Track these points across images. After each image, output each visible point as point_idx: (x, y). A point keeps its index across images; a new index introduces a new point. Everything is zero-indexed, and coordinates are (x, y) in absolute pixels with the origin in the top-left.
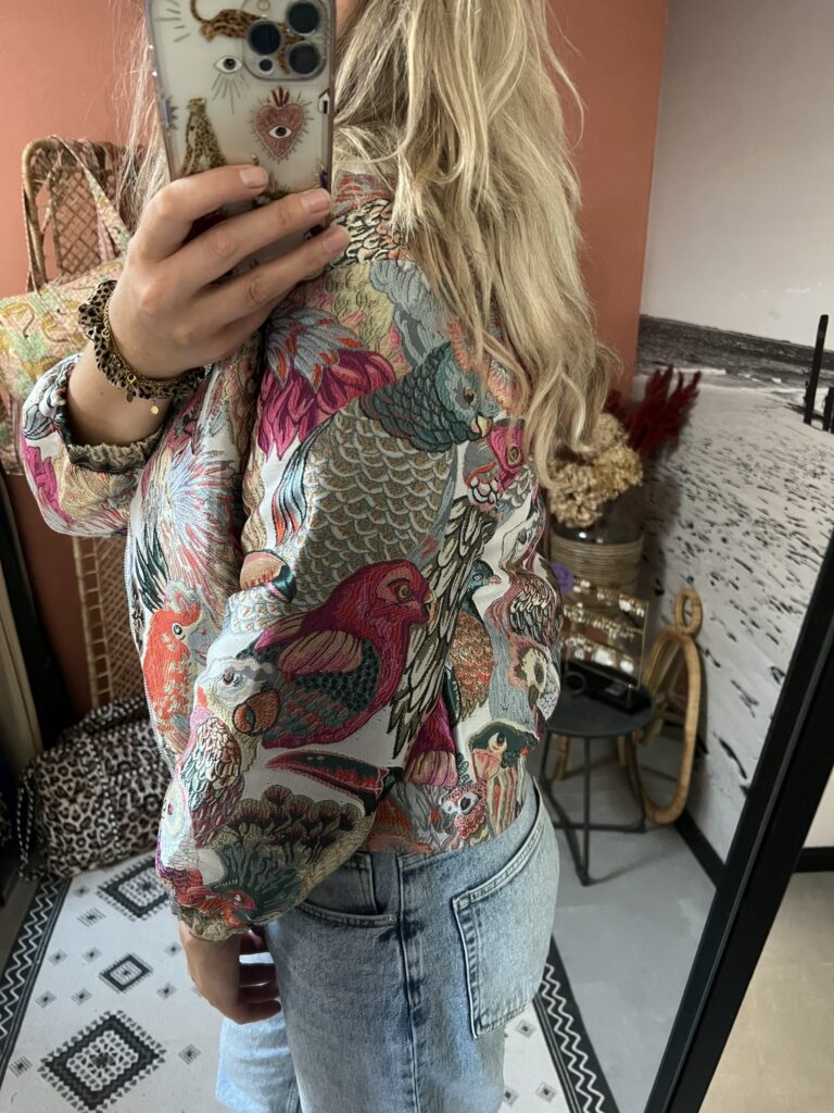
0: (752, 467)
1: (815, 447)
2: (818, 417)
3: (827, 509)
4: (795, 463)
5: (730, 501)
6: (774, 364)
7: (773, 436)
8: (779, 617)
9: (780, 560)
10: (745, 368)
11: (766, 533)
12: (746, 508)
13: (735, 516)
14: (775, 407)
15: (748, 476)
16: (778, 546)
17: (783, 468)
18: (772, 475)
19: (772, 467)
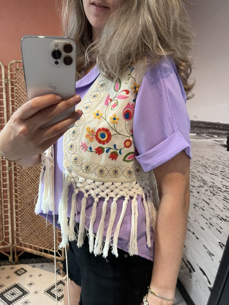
0: (208, 167)
4: (224, 165)
5: (200, 179)
7: (215, 156)
8: (221, 223)
9: (220, 201)
11: (214, 190)
12: (206, 181)
13: (202, 184)
14: (216, 146)
15: (206, 170)
16: (219, 196)
17: (220, 167)
18: (215, 169)
19: (216, 167)
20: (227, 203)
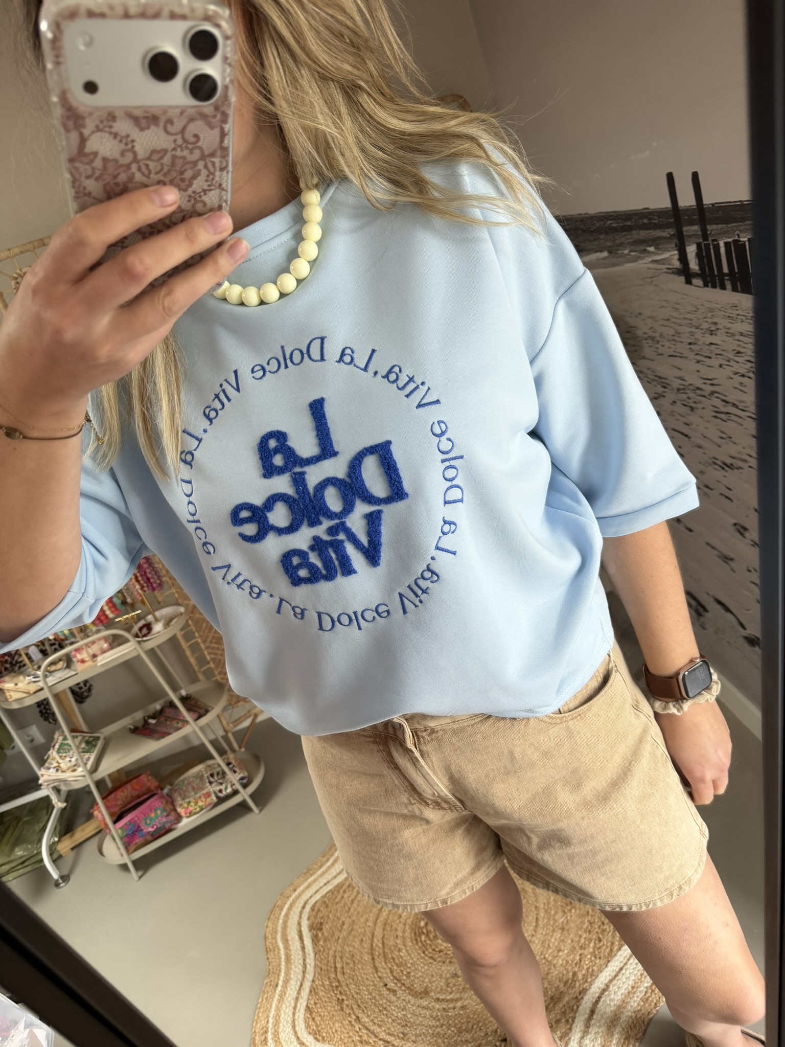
0: (658, 338)
1: (702, 305)
2: (696, 275)
3: (732, 363)
4: (691, 326)
6: (643, 234)
7: (665, 304)
8: (725, 476)
9: (708, 422)
10: (621, 245)
11: (689, 398)
12: (666, 379)
13: (660, 389)
14: (658, 276)
15: (657, 348)
16: (703, 408)
17: (684, 333)
18: (676, 341)
19: (674, 333)
20: (723, 423)
